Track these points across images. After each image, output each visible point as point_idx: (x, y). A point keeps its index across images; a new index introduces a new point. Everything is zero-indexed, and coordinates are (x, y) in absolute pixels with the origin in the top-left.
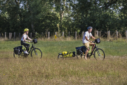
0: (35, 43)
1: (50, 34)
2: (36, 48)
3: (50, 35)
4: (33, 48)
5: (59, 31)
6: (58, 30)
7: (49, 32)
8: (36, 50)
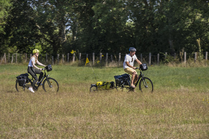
0: (48, 71)
1: (187, 55)
2: (49, 78)
3: (187, 57)
4: (45, 78)
5: (200, 51)
6: (198, 50)
7: (185, 53)
8: (50, 80)
